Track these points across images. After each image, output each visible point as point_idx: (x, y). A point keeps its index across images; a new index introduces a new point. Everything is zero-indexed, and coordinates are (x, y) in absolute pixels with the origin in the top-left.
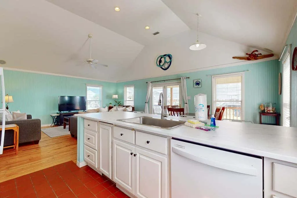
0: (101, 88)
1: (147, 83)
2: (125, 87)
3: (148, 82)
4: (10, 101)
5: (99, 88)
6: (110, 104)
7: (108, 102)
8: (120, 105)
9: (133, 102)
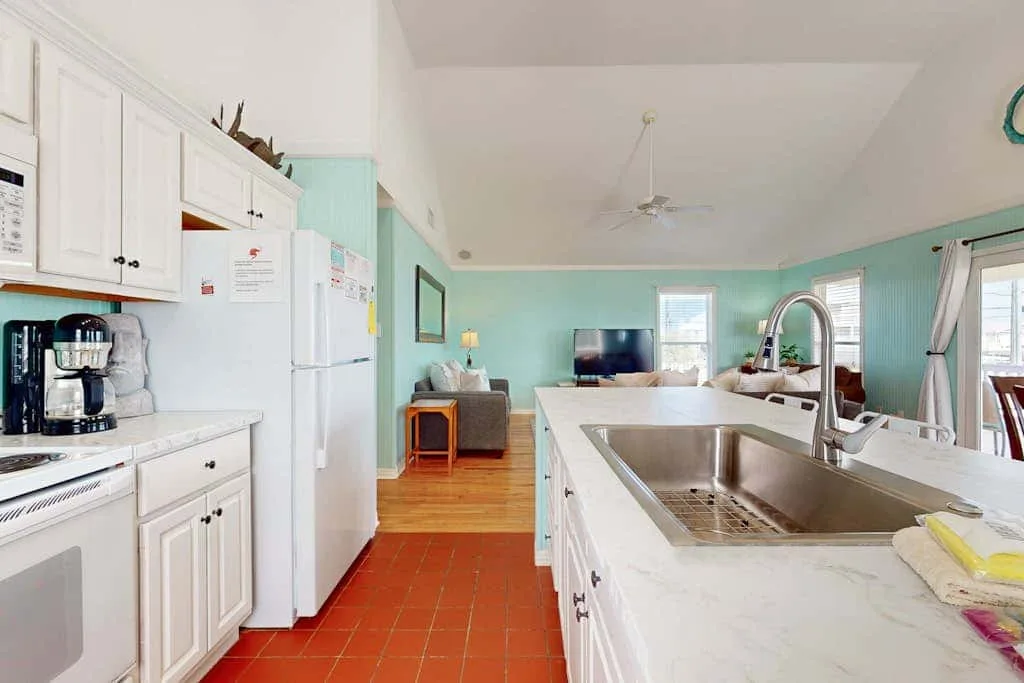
0: (711, 295)
1: (936, 249)
2: (817, 282)
3: (946, 245)
4: (472, 345)
5: (703, 297)
6: (750, 355)
7: (739, 347)
8: (794, 361)
9: (858, 347)
